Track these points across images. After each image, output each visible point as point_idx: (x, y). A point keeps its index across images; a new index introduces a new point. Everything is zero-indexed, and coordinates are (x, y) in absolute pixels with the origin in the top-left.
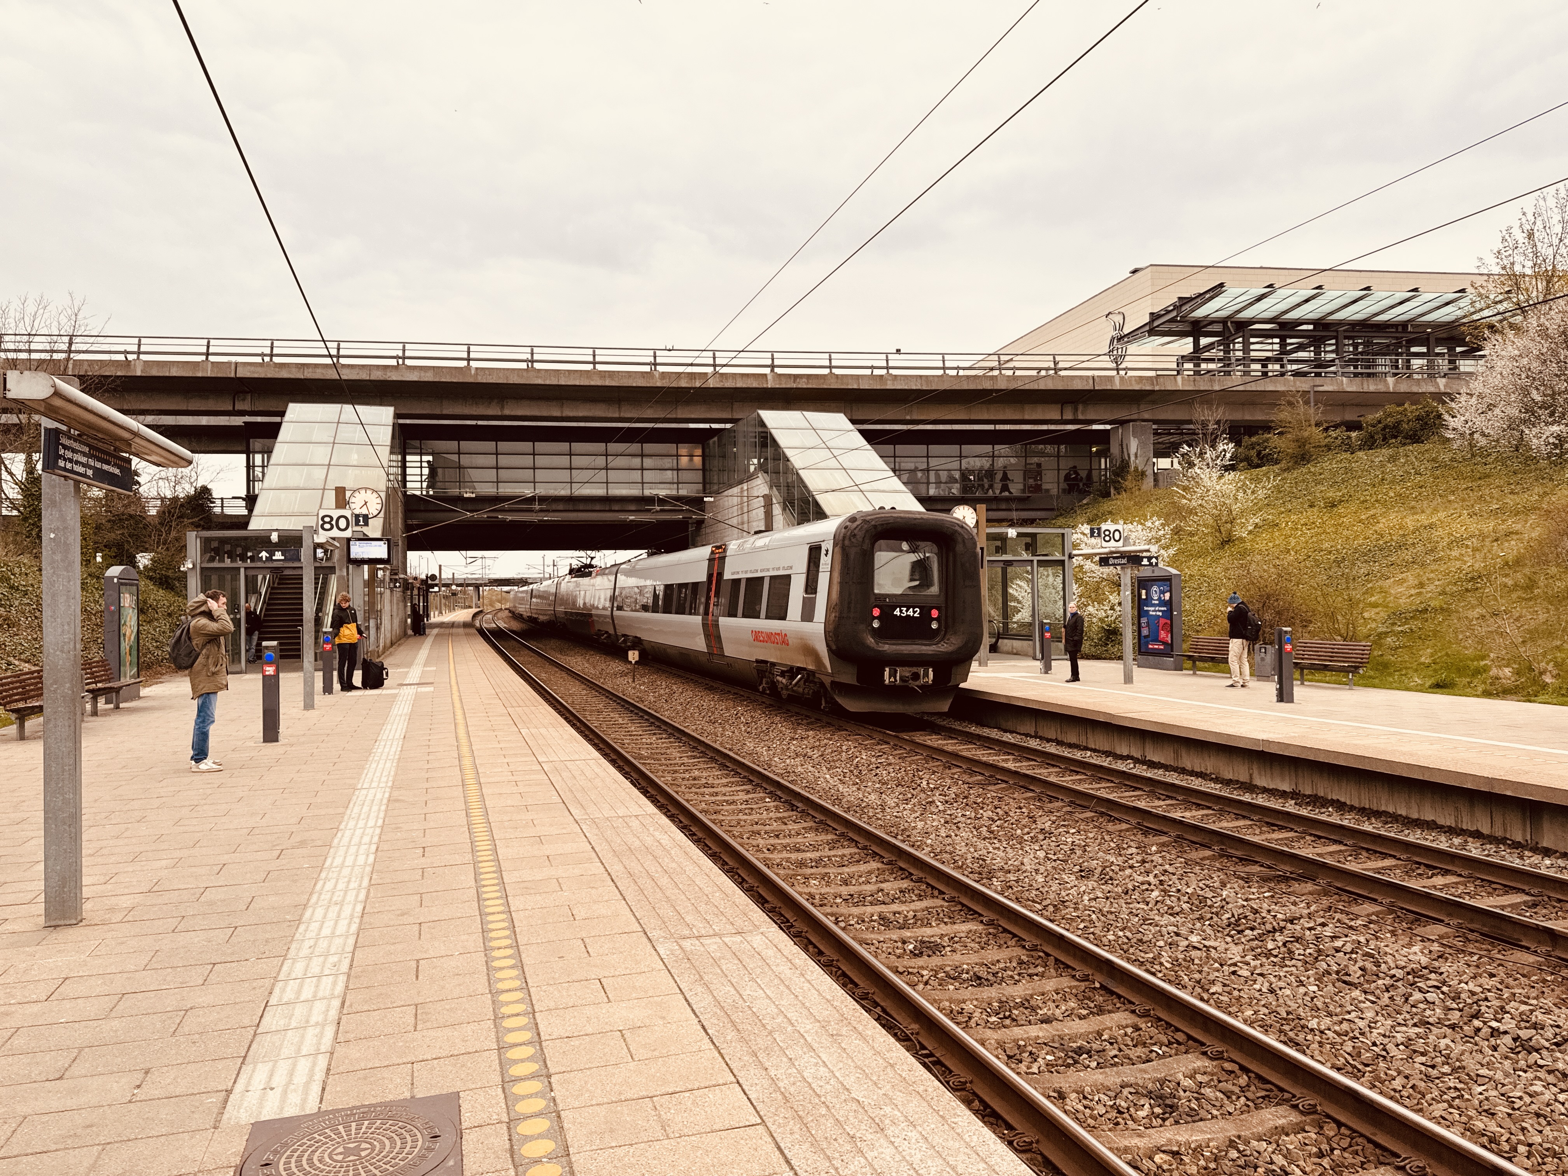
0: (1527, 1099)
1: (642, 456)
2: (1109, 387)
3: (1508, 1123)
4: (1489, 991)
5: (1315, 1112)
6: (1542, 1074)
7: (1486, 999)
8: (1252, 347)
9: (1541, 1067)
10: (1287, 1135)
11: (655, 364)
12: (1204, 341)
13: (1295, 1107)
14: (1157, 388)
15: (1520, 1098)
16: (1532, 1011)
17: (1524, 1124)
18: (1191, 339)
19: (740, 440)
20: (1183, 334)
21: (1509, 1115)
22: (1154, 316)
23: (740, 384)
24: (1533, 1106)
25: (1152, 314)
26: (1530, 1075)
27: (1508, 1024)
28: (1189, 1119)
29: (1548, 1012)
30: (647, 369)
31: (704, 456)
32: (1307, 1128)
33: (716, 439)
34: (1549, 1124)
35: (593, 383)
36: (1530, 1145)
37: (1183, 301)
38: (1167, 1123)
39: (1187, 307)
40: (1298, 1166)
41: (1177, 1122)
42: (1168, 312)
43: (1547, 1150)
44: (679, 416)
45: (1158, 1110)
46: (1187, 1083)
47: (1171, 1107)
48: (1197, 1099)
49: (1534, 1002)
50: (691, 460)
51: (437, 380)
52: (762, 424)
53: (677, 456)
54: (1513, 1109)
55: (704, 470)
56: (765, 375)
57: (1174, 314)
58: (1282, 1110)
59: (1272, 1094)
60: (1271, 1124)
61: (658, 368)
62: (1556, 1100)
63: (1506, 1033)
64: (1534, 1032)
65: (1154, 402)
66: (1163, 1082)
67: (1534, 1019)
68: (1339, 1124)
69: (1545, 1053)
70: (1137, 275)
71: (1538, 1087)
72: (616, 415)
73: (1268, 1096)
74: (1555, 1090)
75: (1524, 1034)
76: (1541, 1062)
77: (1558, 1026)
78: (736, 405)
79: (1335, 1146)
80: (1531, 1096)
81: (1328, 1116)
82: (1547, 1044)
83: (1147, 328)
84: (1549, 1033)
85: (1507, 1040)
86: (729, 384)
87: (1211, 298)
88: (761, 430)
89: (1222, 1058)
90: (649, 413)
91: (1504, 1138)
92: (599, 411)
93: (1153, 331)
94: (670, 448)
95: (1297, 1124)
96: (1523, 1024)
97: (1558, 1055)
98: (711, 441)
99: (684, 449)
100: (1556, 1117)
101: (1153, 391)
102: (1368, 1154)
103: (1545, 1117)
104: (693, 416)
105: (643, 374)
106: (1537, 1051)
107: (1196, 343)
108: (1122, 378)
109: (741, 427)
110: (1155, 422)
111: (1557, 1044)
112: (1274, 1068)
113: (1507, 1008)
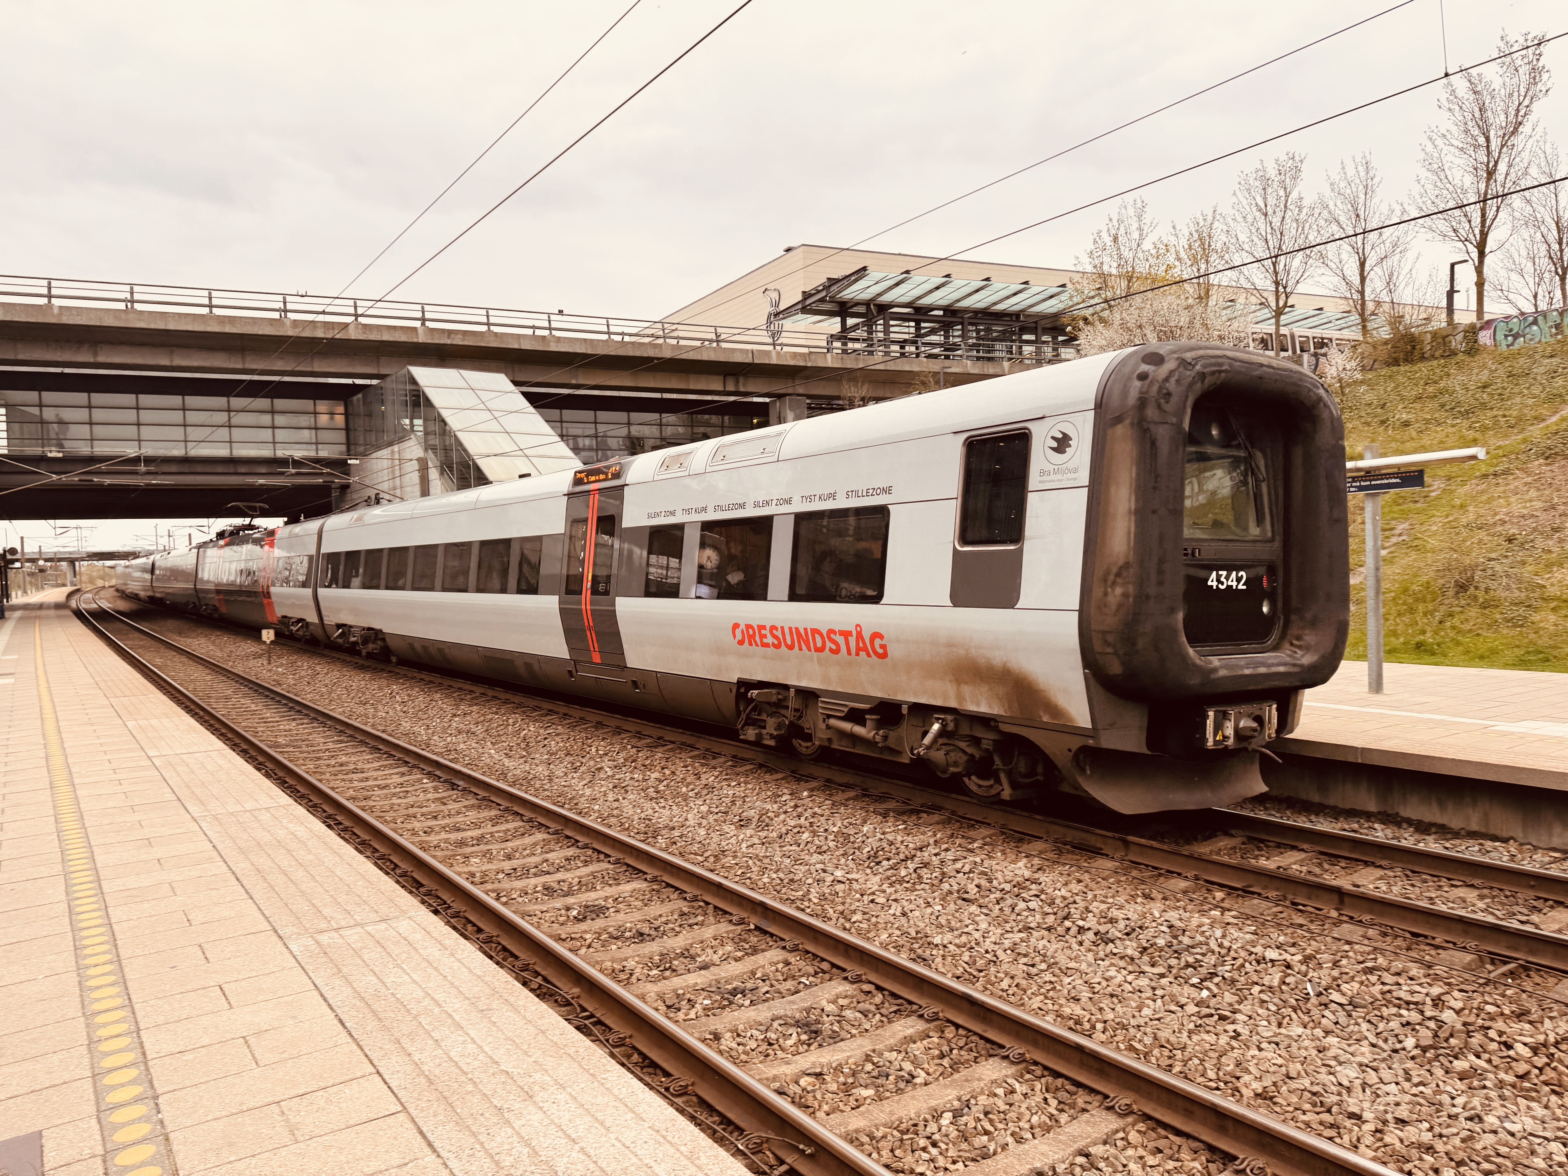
0: (1104, 983)
1: (273, 412)
2: (767, 362)
3: (1090, 1005)
4: (1077, 894)
5: (938, 1019)
6: (1116, 960)
7: (1075, 902)
8: (892, 329)
9: (1115, 954)
10: (915, 1042)
11: (286, 311)
12: (850, 322)
13: (921, 1016)
14: (809, 364)
15: (1099, 983)
16: (1109, 909)
17: (1101, 1005)
18: (838, 319)
19: (389, 397)
20: (831, 314)
21: (1090, 999)
22: (806, 295)
23: (386, 337)
24: (1109, 989)
25: (804, 292)
26: (1107, 963)
27: (1091, 922)
28: (831, 1041)
29: (1121, 908)
30: (276, 315)
31: (346, 414)
32: (931, 1034)
33: (360, 396)
34: (1120, 1002)
35: (209, 329)
36: (1105, 1022)
37: (832, 282)
38: (812, 1048)
39: (834, 288)
40: (922, 1069)
41: (820, 1046)
42: (819, 292)
43: (1118, 1024)
44: (316, 369)
45: (804, 1037)
46: (830, 1008)
47: (816, 1032)
48: (839, 1022)
49: (1111, 900)
50: (332, 419)
52: (413, 381)
53: (315, 413)
54: (1094, 993)
55: (347, 429)
56: (415, 329)
57: (823, 294)
58: (912, 1020)
59: (902, 1008)
60: (901, 1035)
61: (289, 315)
62: (1126, 981)
63: (1089, 929)
64: (1110, 925)
65: (807, 378)
66: (808, 1010)
67: (1110, 915)
68: (957, 1026)
69: (1118, 942)
70: (791, 254)
71: (1112, 972)
72: (239, 366)
73: (899, 1010)
74: (1124, 972)
75: (1103, 929)
76: (1115, 951)
77: (1128, 919)
78: (383, 360)
79: (954, 1046)
80: (1107, 980)
81: (949, 1021)
82: (1120, 935)
83: (800, 306)
84: (1121, 925)
85: (1090, 935)
86: (373, 336)
87: (856, 281)
88: (409, 387)
89: (861, 981)
90: (279, 365)
91: (1086, 1019)
92: (218, 360)
93: (805, 310)
94: (307, 404)
95: (923, 1031)
96: (1102, 920)
97: (1128, 943)
98: (355, 398)
99: (323, 406)
100: (1125, 995)
101: (805, 368)
102: (980, 1049)
103: (1117, 996)
104: (332, 370)
105: (271, 321)
106: (1112, 941)
107: (844, 323)
108: (778, 353)
109: (389, 384)
110: (809, 397)
111: (1127, 934)
112: (904, 984)
113: (1091, 908)
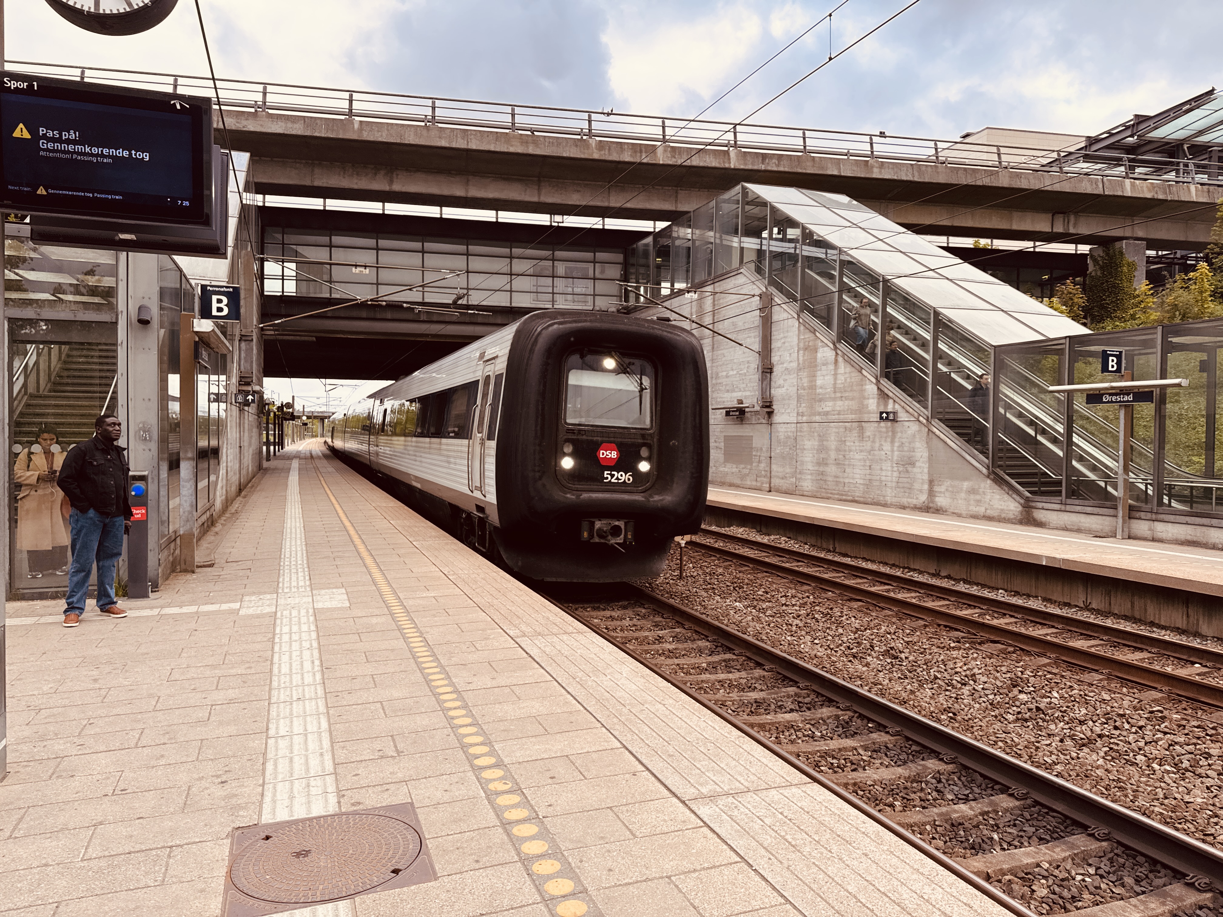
2: (1120, 193)
14: (1170, 198)
22: (1094, 140)
23: (696, 162)
25: (1089, 138)
30: (581, 138)
31: (625, 263)
35: (512, 150)
37: (1140, 119)
42: (1114, 134)
51: (308, 133)
56: (727, 152)
87: (1188, 111)
92: (514, 192)
93: (1087, 158)
105: (576, 141)
